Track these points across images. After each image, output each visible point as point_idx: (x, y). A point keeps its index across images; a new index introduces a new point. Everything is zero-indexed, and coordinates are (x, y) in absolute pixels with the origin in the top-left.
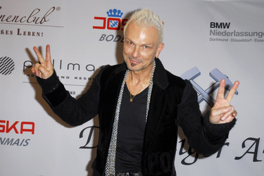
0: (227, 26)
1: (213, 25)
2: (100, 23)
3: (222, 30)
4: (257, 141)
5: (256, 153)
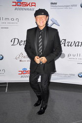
0: (56, 4)
1: (52, 3)
2: (15, 4)
3: (54, 5)
4: (65, 40)
5: (65, 44)
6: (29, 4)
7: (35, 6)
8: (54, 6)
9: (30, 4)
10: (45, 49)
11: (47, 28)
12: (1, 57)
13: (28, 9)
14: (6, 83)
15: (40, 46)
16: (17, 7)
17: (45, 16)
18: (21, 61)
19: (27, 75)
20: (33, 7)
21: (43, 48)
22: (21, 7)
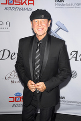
0: (63, 1)
6: (25, 2)
7: (33, 4)
9: (27, 2)
10: (43, 69)
11: (49, 37)
13: (23, 9)
15: (37, 65)
16: (7, 6)
17: (46, 20)
18: (12, 82)
20: (31, 6)
21: (41, 68)
22: (14, 6)
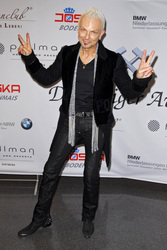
0: (144, 18)
1: (135, 18)
3: (141, 21)
4: (161, 94)
5: (160, 102)
8: (139, 24)
12: (28, 123)
14: (34, 177)
16: (64, 23)
19: (78, 162)
22: (73, 24)
